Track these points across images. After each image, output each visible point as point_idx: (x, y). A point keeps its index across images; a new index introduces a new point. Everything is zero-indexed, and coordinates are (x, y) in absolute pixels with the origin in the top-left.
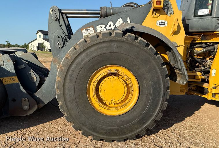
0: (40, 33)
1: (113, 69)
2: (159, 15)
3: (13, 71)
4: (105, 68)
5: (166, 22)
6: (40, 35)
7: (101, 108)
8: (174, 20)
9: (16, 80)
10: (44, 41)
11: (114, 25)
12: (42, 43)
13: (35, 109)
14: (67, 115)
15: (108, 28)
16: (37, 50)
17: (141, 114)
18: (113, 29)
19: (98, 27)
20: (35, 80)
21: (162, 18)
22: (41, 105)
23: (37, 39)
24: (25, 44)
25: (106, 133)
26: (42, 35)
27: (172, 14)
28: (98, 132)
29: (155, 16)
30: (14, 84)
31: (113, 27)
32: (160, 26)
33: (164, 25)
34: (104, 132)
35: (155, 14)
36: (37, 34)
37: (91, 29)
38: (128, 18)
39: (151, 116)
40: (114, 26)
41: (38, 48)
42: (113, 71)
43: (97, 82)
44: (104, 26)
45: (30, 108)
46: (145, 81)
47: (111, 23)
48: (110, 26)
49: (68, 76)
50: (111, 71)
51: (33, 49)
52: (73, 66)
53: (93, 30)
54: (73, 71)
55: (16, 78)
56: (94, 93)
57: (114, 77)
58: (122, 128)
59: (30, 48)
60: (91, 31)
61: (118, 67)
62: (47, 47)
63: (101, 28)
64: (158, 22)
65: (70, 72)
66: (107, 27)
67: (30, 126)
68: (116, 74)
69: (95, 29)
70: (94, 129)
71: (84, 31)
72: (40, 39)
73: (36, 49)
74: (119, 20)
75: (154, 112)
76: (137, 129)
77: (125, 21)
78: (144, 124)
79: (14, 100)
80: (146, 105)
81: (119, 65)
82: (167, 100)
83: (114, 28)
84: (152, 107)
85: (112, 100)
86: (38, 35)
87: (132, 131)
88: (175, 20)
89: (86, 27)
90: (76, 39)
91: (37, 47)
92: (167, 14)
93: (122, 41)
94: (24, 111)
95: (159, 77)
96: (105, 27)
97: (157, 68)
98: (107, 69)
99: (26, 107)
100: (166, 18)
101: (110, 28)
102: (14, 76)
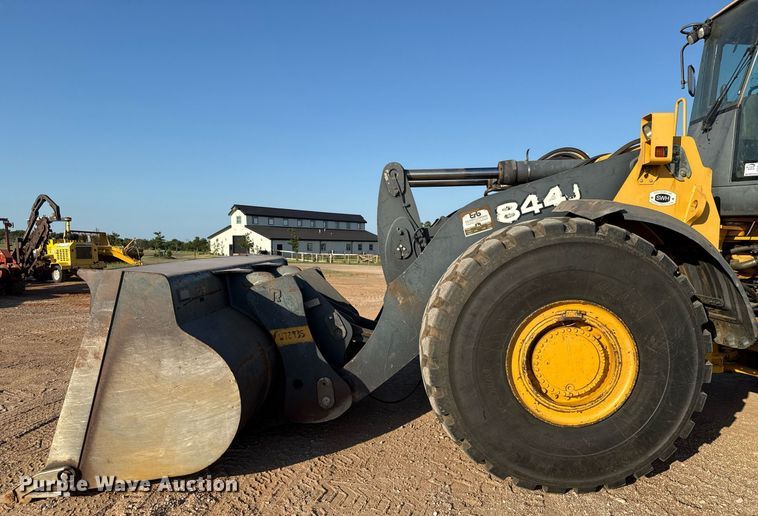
0: (239, 213)
1: (572, 309)
2: (655, 178)
3: (301, 313)
4: (551, 307)
5: (673, 196)
6: (239, 218)
7: (540, 407)
8: (693, 191)
9: (306, 335)
10: (249, 231)
11: (541, 202)
12: (244, 237)
13: (347, 404)
14: (456, 422)
15: (525, 210)
16: (231, 254)
17: (642, 422)
18: (537, 211)
19: (500, 209)
20: (344, 335)
21: (664, 185)
22: (359, 396)
23: (230, 227)
24: (197, 238)
25: (554, 470)
26: (244, 218)
27: (688, 175)
28: (532, 468)
29: (646, 181)
30: (301, 344)
31: (536, 208)
32: (659, 204)
33: (667, 201)
34: (549, 466)
35: (646, 176)
36: (230, 214)
37: (484, 213)
38: (575, 186)
39: (669, 427)
40: (541, 206)
41: (233, 249)
42: (572, 315)
43: (530, 342)
44: (514, 205)
45: (336, 404)
46: (653, 339)
47: (533, 198)
48: (530, 205)
49: (462, 328)
50: (568, 315)
51: (220, 252)
52: (475, 303)
53: (489, 216)
54: (474, 315)
55: (306, 330)
56: (523, 368)
57: (572, 328)
58: (596, 458)
59: (212, 249)
60: (485, 217)
61: (583, 304)
62: (255, 247)
63: (507, 212)
64: (653, 195)
65: (467, 317)
66: (522, 208)
67: (336, 449)
68: (578, 322)
69: (494, 214)
70: (523, 461)
71: (466, 218)
72: (239, 226)
73: (227, 251)
74: (552, 191)
75: (675, 418)
76: (631, 460)
77: (567, 192)
78: (649, 447)
79: (298, 384)
80: (655, 400)
81: (588, 301)
82: (705, 388)
83: (541, 210)
84: (671, 404)
85: (567, 387)
86: (234, 217)
87: (619, 466)
88: (696, 190)
89: (473, 208)
90: (446, 238)
91: (230, 246)
92: (674, 176)
93: (597, 244)
94: (322, 409)
95: (687, 329)
96: (519, 209)
97: (683, 306)
98: (555, 310)
99: (326, 401)
100: (674, 184)
101: (530, 209)
102: (302, 325)
